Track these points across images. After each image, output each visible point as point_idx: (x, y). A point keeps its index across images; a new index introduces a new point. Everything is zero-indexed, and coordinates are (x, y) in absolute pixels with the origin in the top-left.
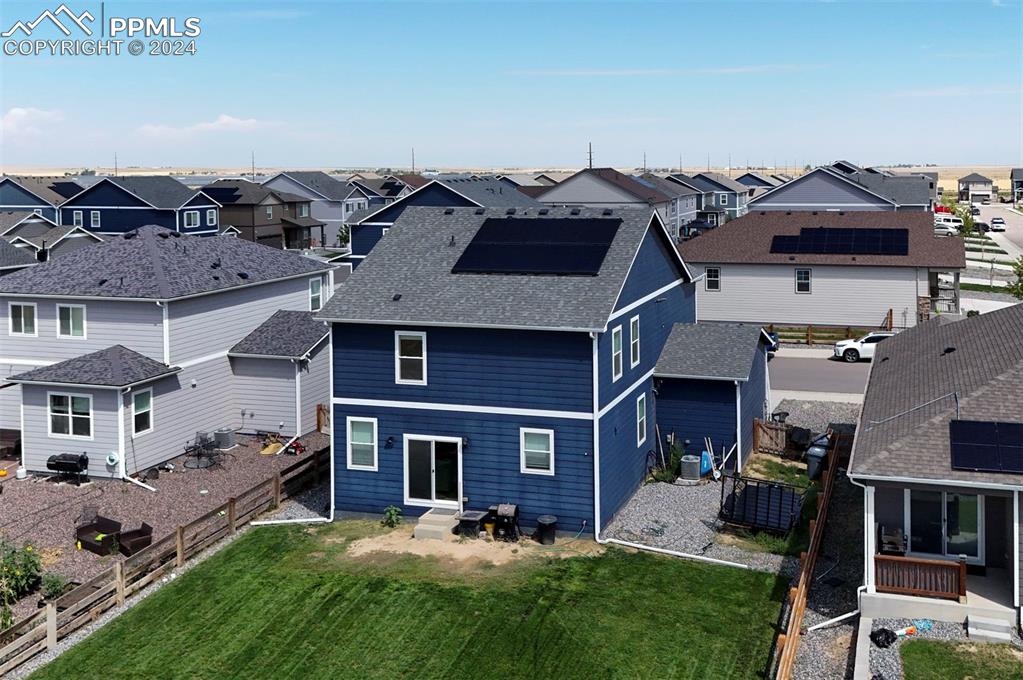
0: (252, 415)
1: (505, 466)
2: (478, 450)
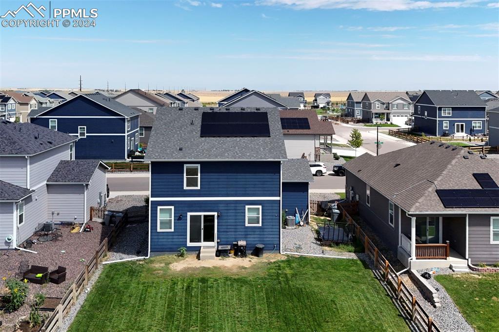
0: (58, 214)
1: (238, 224)
2: (225, 218)
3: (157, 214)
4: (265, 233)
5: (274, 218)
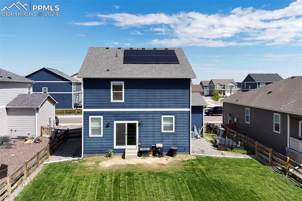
0: (15, 131)
1: (155, 130)
2: (145, 125)
3: (89, 122)
4: (178, 138)
5: (185, 125)
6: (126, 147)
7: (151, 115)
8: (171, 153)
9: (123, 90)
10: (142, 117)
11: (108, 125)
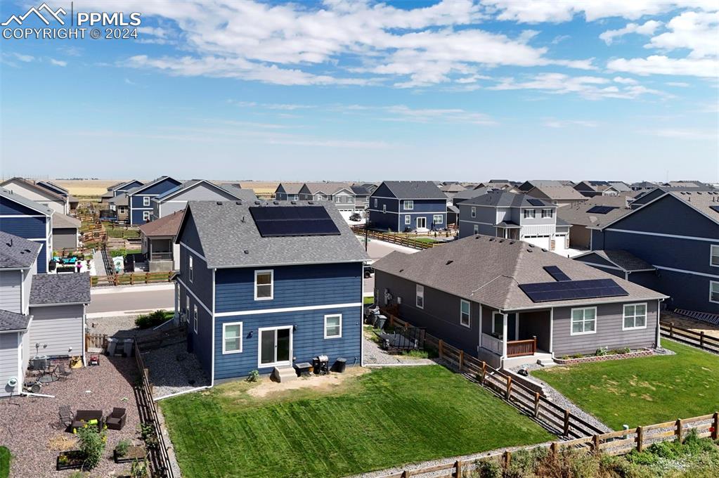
0: (45, 346)
1: (316, 337)
2: (302, 331)
3: (222, 332)
4: (345, 345)
5: (355, 326)
6: (276, 364)
7: (311, 315)
8: (338, 367)
9: (272, 281)
10: (298, 319)
11: (250, 334)
